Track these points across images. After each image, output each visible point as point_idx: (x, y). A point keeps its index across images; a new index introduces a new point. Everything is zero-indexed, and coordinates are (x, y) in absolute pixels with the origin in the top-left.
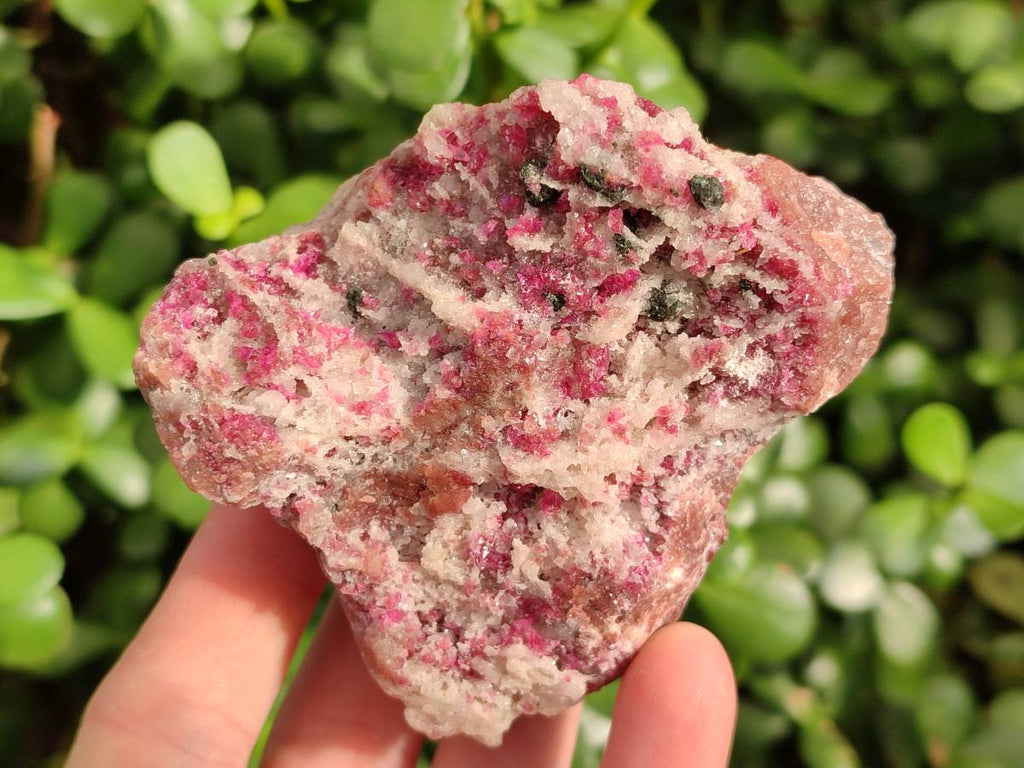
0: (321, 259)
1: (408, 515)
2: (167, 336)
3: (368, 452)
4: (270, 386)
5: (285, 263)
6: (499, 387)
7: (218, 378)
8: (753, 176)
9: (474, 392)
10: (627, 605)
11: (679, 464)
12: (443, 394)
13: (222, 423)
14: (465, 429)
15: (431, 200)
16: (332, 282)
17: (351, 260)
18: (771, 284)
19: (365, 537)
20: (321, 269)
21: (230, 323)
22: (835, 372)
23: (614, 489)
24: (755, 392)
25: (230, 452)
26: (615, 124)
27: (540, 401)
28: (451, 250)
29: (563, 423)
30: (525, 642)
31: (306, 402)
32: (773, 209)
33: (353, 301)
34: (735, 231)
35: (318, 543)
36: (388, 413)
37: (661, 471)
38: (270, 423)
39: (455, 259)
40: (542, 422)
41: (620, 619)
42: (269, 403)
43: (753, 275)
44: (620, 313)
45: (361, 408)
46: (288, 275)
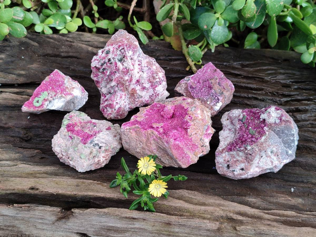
0: (105, 95)
1: (136, 96)
2: (106, 115)
3: (127, 98)
4: (115, 106)
5: (104, 99)
6: (123, 82)
7: (112, 111)
8: (108, 46)
9: (123, 85)
10: (155, 75)
11: (140, 63)
12: (122, 88)
13: (117, 113)
14: (127, 87)
15: (101, 81)
16: (107, 95)
17: (106, 91)
18: (121, 48)
19: (137, 101)
20: (106, 95)
21: (107, 108)
22: (135, 42)
23: (140, 73)
24: (134, 53)
25: (121, 113)
26: (97, 60)
27: (127, 78)
28: (107, 81)
29: (130, 76)
30: (156, 88)
31: (118, 103)
32: (112, 45)
33: (110, 93)
34: (113, 50)
35: (135, 107)
36: (123, 95)
37: (140, 66)
38: (119, 108)
39: (108, 81)
40: (129, 78)
41: (157, 76)
42: (117, 107)
43: (119, 50)
44: (119, 65)
45: (121, 97)
46: (105, 99)
